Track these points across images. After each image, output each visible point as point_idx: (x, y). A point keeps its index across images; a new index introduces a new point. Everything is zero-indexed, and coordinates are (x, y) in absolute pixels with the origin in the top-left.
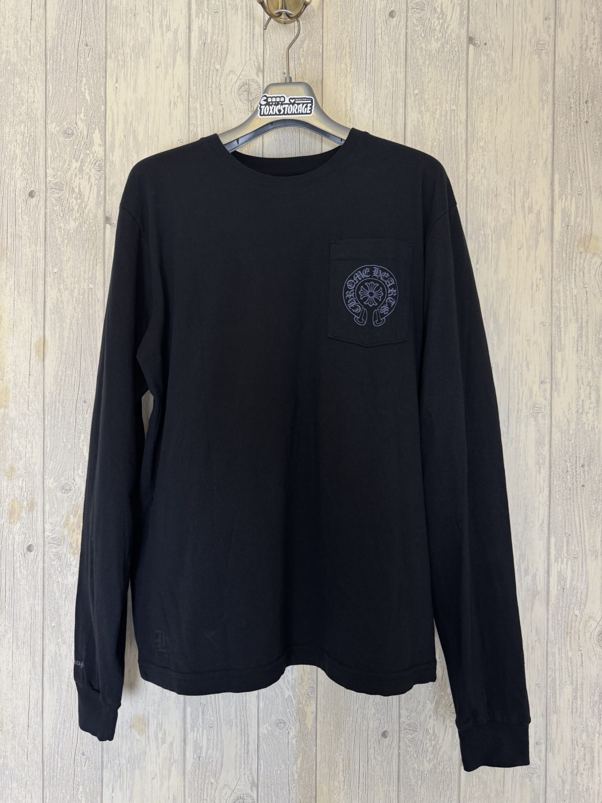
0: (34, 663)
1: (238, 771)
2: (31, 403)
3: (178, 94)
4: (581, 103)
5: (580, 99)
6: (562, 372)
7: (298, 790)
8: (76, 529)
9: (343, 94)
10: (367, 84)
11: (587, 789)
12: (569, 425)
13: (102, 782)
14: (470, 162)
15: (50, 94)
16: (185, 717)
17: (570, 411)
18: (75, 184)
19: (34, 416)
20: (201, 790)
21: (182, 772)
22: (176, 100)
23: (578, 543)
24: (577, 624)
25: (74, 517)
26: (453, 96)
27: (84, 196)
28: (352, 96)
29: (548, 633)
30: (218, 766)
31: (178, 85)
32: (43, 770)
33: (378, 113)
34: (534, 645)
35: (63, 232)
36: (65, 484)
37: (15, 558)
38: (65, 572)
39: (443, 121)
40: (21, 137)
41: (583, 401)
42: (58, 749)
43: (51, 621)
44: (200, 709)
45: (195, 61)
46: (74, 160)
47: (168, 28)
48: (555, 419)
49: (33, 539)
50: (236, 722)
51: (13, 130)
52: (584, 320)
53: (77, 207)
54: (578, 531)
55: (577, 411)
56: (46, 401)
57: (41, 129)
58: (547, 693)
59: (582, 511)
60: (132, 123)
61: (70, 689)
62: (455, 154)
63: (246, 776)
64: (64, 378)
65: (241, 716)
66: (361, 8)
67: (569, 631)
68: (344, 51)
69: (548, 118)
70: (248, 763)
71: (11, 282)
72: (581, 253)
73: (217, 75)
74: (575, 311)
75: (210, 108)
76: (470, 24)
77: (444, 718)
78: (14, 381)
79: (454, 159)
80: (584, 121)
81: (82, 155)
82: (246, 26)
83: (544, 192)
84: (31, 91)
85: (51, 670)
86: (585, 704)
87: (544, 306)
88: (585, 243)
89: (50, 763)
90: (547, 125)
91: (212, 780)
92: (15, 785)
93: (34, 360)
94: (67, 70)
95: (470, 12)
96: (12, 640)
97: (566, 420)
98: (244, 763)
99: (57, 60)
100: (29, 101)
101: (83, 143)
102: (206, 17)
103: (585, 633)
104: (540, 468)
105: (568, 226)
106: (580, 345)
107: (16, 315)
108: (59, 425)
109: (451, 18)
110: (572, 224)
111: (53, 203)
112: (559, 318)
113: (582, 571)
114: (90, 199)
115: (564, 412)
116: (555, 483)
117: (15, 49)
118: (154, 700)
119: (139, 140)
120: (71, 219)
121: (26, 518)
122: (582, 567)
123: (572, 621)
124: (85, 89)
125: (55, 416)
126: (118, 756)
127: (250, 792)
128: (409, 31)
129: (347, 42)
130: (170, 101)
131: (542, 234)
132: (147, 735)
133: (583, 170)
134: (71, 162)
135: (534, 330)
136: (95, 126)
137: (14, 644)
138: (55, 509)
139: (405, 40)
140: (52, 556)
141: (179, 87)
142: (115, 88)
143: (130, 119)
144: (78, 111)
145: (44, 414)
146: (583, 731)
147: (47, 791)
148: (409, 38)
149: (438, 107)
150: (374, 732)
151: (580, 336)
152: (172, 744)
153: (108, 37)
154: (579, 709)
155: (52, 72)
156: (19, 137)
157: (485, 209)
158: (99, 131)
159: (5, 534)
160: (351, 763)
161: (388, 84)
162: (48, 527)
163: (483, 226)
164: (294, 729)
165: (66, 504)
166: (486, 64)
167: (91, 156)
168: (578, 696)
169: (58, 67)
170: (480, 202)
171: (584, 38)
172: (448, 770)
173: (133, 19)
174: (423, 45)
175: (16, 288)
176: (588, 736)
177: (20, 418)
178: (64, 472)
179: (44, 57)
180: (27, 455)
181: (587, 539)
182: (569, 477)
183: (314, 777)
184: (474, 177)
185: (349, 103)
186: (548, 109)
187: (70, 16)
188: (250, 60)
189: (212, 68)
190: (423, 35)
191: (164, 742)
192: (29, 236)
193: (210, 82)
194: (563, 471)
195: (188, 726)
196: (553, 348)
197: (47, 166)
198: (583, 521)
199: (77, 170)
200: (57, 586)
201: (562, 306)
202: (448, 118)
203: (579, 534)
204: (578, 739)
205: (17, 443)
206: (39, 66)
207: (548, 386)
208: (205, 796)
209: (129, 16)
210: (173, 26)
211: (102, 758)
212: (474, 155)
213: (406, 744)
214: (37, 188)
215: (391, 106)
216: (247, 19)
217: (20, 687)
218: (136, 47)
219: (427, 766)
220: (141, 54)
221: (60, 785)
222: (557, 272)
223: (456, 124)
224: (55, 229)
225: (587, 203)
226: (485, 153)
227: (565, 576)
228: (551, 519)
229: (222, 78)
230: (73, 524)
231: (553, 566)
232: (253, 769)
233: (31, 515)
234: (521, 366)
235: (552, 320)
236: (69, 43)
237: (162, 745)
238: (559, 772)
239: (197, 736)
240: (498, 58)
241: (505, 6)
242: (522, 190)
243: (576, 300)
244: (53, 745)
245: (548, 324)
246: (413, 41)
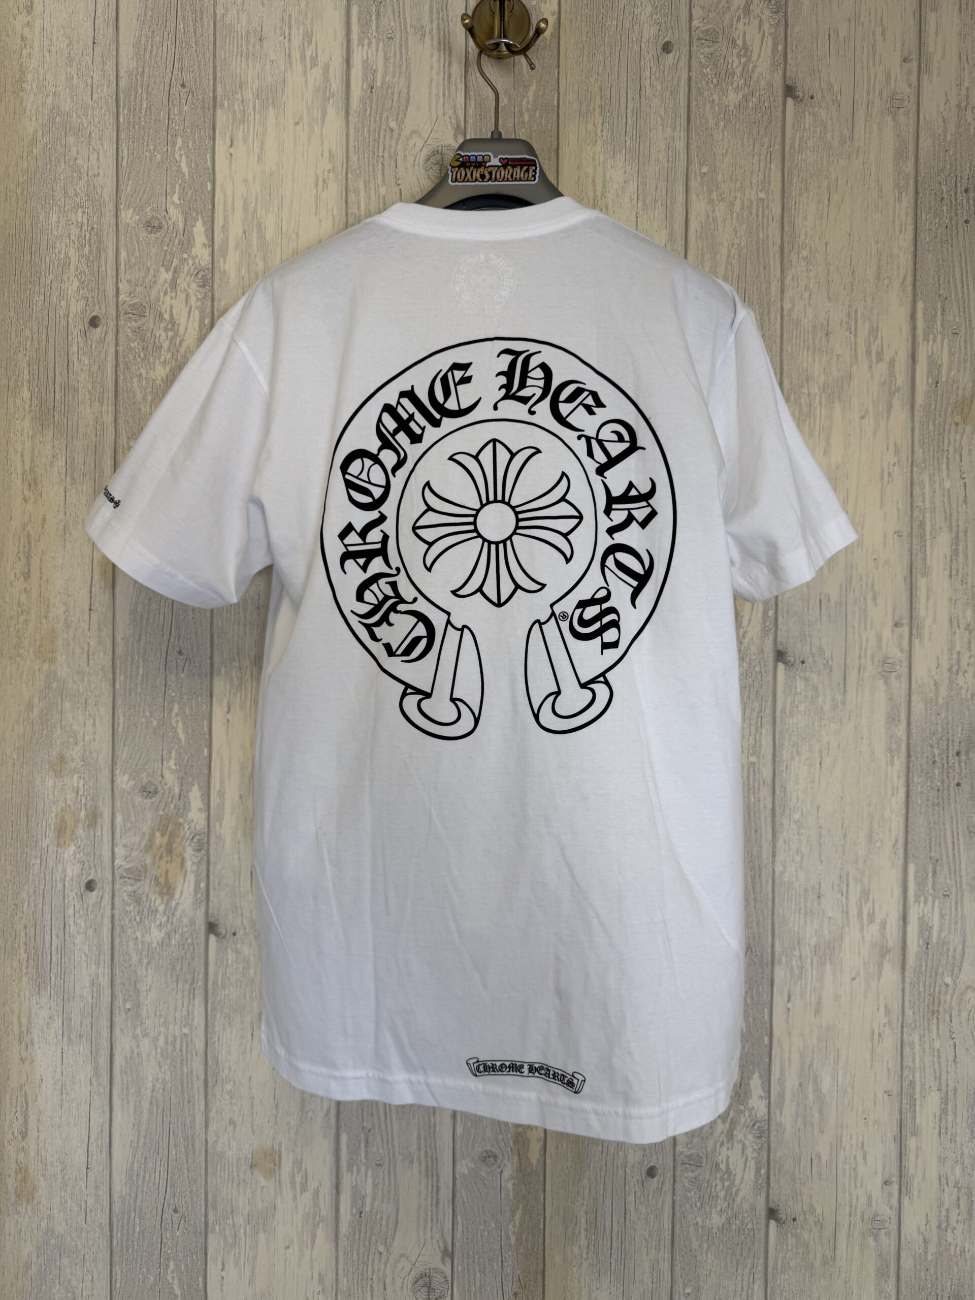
0: (96, 1070)
1: (421, 1233)
2: (94, 654)
3: (330, 166)
4: (959, 191)
5: (956, 186)
6: (927, 608)
7: (515, 1262)
8: (164, 854)
9: (590, 171)
10: (628, 157)
11: (963, 1251)
12: (937, 691)
13: (206, 1254)
14: (788, 281)
15: (124, 163)
16: (337, 1150)
17: (939, 669)
18: (164, 307)
19: (98, 675)
20: (363, 1263)
21: (333, 1236)
22: (326, 177)
23: (950, 873)
24: (948, 997)
25: (163, 835)
26: (761, 177)
27: (179, 325)
28: (605, 175)
29: (903, 1012)
30: (391, 1226)
31: (330, 152)
32: (111, 1237)
33: (644, 202)
34: (881, 1032)
35: (144, 382)
36: (147, 784)
37: (66, 901)
38: (147, 923)
39: (745, 216)
40: (78, 230)
41: (959, 653)
42: (135, 1203)
43: (125, 1001)
44: (363, 1137)
45: (356, 115)
46: (162, 269)
47: (314, 61)
48: (917, 682)
49: (96, 871)
50: (419, 1158)
51: (64, 219)
52: (962, 528)
53: (167, 342)
54: (950, 854)
55: (950, 670)
56: (117, 651)
57: (109, 218)
58: (901, 1104)
59: (957, 824)
60: (255, 211)
61: (155, 1108)
62: (765, 268)
63: (434, 1241)
64: (146, 615)
65: (426, 1147)
66: (619, 37)
67: (936, 1009)
68: (592, 104)
69: (907, 214)
70: (437, 1220)
71: (61, 462)
72: (957, 424)
73: (391, 137)
74: (948, 514)
75: (381, 190)
76: (788, 66)
77: (744, 1146)
78: (66, 620)
79: (763, 276)
80: (962, 220)
81: (175, 260)
82: (439, 60)
83: (901, 330)
84: (93, 157)
85: (125, 1078)
86: (959, 1121)
87: (900, 506)
88: (963, 409)
89: (123, 1226)
90: (906, 224)
91: (381, 1248)
92: (65, 1261)
93: (98, 586)
94: (152, 125)
95: (789, 47)
96: (61, 1032)
97: (932, 683)
98: (432, 1220)
99: (135, 109)
100: (90, 173)
101: (176, 242)
102: (374, 45)
103: (960, 1011)
104: (893, 757)
105: (937, 383)
106: (954, 567)
107: (68, 514)
108: (139, 690)
109: (759, 55)
110: (944, 379)
111: (128, 336)
112: (922, 524)
113: (956, 916)
114: (188, 331)
115: (929, 670)
116: (916, 781)
117: (68, 90)
118: (288, 1123)
119: (268, 238)
120: (157, 362)
121: (83, 837)
122: (956, 909)
123: (940, 993)
124: (181, 155)
125: (131, 676)
126: (232, 1212)
127: (441, 1266)
128: (693, 74)
129: (596, 89)
130: (317, 176)
131: (897, 394)
132: (277, 1178)
133: (960, 295)
134: (158, 271)
135: (885, 544)
136: (197, 215)
137: (65, 1038)
138: (131, 822)
139: (687, 89)
140: (126, 898)
141: (332, 156)
142: (228, 155)
143: (253, 205)
144: (169, 191)
145: (114, 673)
146: (956, 1162)
147: (117, 1269)
148: (693, 85)
149: (738, 194)
150: (636, 1169)
151: (955, 552)
152: (316, 1193)
153: (219, 74)
154: (949, 1129)
155: (128, 128)
156: (74, 231)
157: (810, 355)
158: (204, 223)
159: (51, 863)
160: (599, 1218)
161: (661, 158)
162: (120, 851)
163: (807, 381)
164: (509, 1165)
165: (149, 815)
166: (812, 129)
167: (191, 262)
168: (950, 1108)
169: (137, 120)
170: (802, 345)
171: (964, 92)
172: (750, 1226)
173: (258, 47)
174: (716, 97)
175: (69, 472)
176: (963, 1170)
177: (75, 678)
178: (146, 764)
179: (114, 104)
180: (87, 738)
181: (963, 866)
182: (937, 771)
183: (541, 1241)
184: (794, 305)
185: (599, 186)
186: (907, 201)
187: (157, 39)
188: (444, 115)
189: (384, 127)
190: (715, 81)
191: (304, 1188)
192: (90, 388)
193: (381, 148)
194: (927, 762)
195: (344, 1164)
196: (914, 571)
197: (119, 277)
198: (958, 839)
199: (167, 285)
200: (135, 944)
201: (927, 506)
202: (754, 211)
203: (951, 858)
204: (949, 1175)
205: (71, 718)
206: (106, 118)
207: (906, 629)
208: (370, 1273)
209: (252, 42)
210: (322, 59)
211: (206, 1216)
212: (793, 270)
213: (684, 1186)
214: (104, 312)
215: (664, 191)
216: (439, 50)
217: (74, 1105)
218: (262, 91)
219: (717, 1220)
220: (271, 101)
221: (139, 1261)
222: (921, 453)
223: (765, 221)
224: (132, 378)
225: (966, 348)
226: (811, 267)
227: (930, 924)
228: (910, 836)
229: (400, 142)
230: (161, 846)
231: (912, 909)
232: (446, 1229)
233: (92, 834)
234: (865, 599)
235: (912, 528)
236: (155, 83)
237: (301, 1194)
238: (919, 1228)
239: (356, 1180)
240: (831, 119)
241: (841, 38)
242: (867, 326)
243: (949, 497)
244: (128, 1197)
245: (905, 534)
246: (699, 89)
